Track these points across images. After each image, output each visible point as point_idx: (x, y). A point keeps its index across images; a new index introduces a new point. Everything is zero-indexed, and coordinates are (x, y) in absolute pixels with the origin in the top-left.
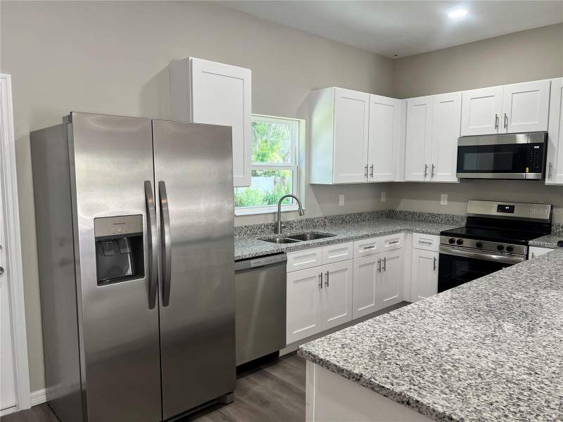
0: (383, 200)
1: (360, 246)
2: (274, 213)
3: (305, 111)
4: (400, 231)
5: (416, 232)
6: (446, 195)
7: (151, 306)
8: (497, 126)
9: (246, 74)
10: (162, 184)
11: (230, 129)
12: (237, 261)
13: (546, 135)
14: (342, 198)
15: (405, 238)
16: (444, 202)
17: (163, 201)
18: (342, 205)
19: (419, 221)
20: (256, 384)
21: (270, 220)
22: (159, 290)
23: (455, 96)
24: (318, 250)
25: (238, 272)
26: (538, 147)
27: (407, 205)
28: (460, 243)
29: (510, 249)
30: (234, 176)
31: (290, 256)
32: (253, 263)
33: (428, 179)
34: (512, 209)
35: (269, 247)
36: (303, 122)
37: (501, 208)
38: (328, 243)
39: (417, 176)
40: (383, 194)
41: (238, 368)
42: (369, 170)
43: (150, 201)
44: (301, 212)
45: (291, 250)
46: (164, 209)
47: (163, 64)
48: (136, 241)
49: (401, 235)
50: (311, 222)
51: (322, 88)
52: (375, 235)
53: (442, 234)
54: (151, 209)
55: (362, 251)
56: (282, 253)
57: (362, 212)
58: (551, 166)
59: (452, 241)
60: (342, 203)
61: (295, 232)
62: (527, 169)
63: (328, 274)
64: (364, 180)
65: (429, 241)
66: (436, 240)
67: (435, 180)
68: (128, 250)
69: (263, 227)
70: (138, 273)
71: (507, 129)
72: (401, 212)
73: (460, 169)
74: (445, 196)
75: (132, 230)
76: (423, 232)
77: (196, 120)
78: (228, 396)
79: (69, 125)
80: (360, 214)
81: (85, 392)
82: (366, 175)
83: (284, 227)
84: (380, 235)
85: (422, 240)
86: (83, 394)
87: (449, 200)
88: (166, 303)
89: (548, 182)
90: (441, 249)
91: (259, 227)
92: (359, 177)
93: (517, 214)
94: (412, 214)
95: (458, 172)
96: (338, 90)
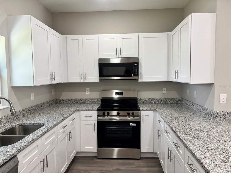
0: (53, 93)
4: (75, 112)
5: (83, 111)
6: (89, 89)
14: (32, 94)
16: (88, 93)
18: (33, 100)
26: (136, 64)
27: (66, 95)
28: (108, 114)
29: (133, 114)
33: (82, 81)
34: (121, 94)
37: (117, 93)
39: (75, 79)
40: (52, 90)
42: (53, 75)
53: (98, 110)
57: (44, 102)
58: (141, 73)
60: (33, 98)
62: (132, 74)
65: (90, 115)
66: (94, 114)
67: (86, 81)
71: (121, 56)
72: (63, 100)
76: (87, 111)
80: (43, 104)
82: (51, 79)
85: (86, 115)
87: (90, 91)
89: (140, 80)
90: (98, 118)
93: (124, 96)
94: (71, 100)
95: (100, 76)
96: (33, 18)
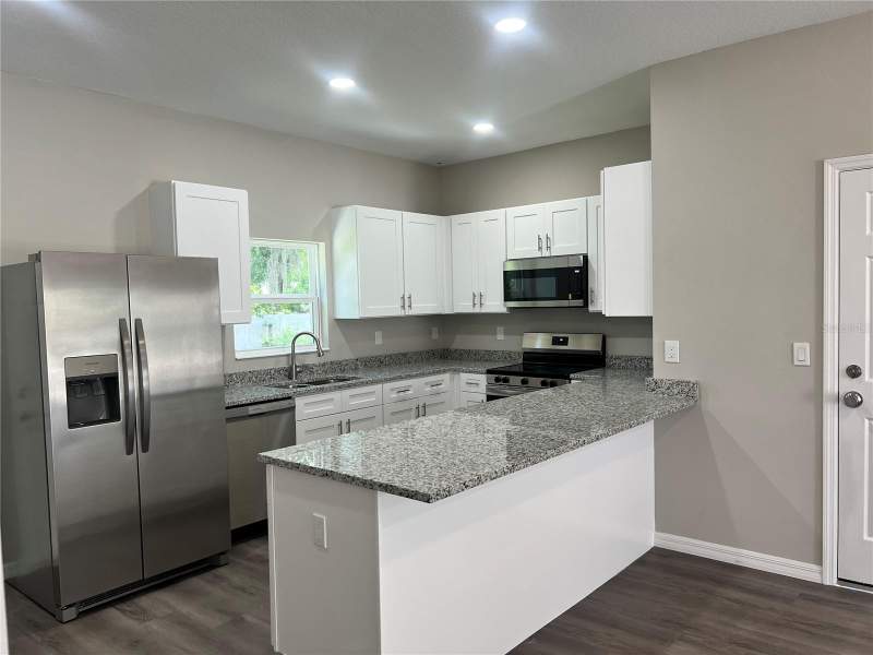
0: (435, 336)
1: (392, 390)
2: (288, 355)
3: (324, 232)
4: (445, 372)
5: (463, 372)
6: (502, 329)
7: (129, 452)
8: (540, 248)
9: (242, 195)
10: (138, 323)
11: (215, 261)
12: (227, 408)
13: (586, 258)
14: (379, 335)
15: (452, 380)
16: (500, 337)
17: (140, 342)
18: (379, 343)
19: (475, 360)
20: (257, 547)
21: (284, 364)
22: (138, 436)
23: (498, 213)
24: (336, 395)
25: (229, 420)
26: (578, 271)
27: (462, 342)
28: (506, 381)
29: (552, 385)
30: (222, 312)
31: (299, 402)
32: (252, 410)
33: (477, 310)
34: (565, 342)
35: (274, 393)
36: (322, 245)
37: (556, 341)
38: (349, 386)
39: (464, 306)
41: (233, 532)
42: (405, 301)
43: (126, 342)
44: (319, 353)
45: (300, 394)
46: (141, 350)
47: (142, 186)
48: (110, 382)
49: (446, 376)
50: (339, 366)
51: (341, 206)
52: (410, 377)
53: (489, 372)
54: (127, 351)
55: (394, 395)
56: (290, 398)
57: (406, 351)
58: (592, 292)
59: (497, 380)
60: (379, 341)
61: (315, 377)
62: (570, 295)
63: (349, 423)
64: (399, 312)
65: (476, 382)
66: (482, 379)
67: (484, 310)
68: (102, 392)
69: (273, 372)
70: (113, 415)
71: (550, 251)
72: (456, 350)
73: (507, 297)
74: (500, 329)
75: (106, 371)
77: (181, 253)
78: (222, 557)
79: (37, 265)
80: (405, 355)
81: (58, 568)
82: (403, 307)
83: (300, 372)
84: (416, 376)
85: (468, 381)
86: (55, 571)
87: (506, 333)
88: (145, 448)
89: (591, 309)
90: (488, 389)
91: (268, 372)
92: (395, 310)
93: (571, 346)
94: (469, 352)
95: (505, 300)
96: (361, 208)
